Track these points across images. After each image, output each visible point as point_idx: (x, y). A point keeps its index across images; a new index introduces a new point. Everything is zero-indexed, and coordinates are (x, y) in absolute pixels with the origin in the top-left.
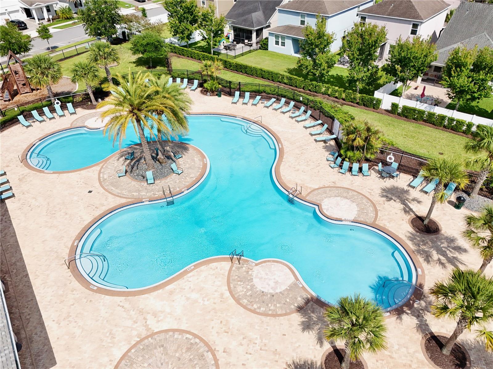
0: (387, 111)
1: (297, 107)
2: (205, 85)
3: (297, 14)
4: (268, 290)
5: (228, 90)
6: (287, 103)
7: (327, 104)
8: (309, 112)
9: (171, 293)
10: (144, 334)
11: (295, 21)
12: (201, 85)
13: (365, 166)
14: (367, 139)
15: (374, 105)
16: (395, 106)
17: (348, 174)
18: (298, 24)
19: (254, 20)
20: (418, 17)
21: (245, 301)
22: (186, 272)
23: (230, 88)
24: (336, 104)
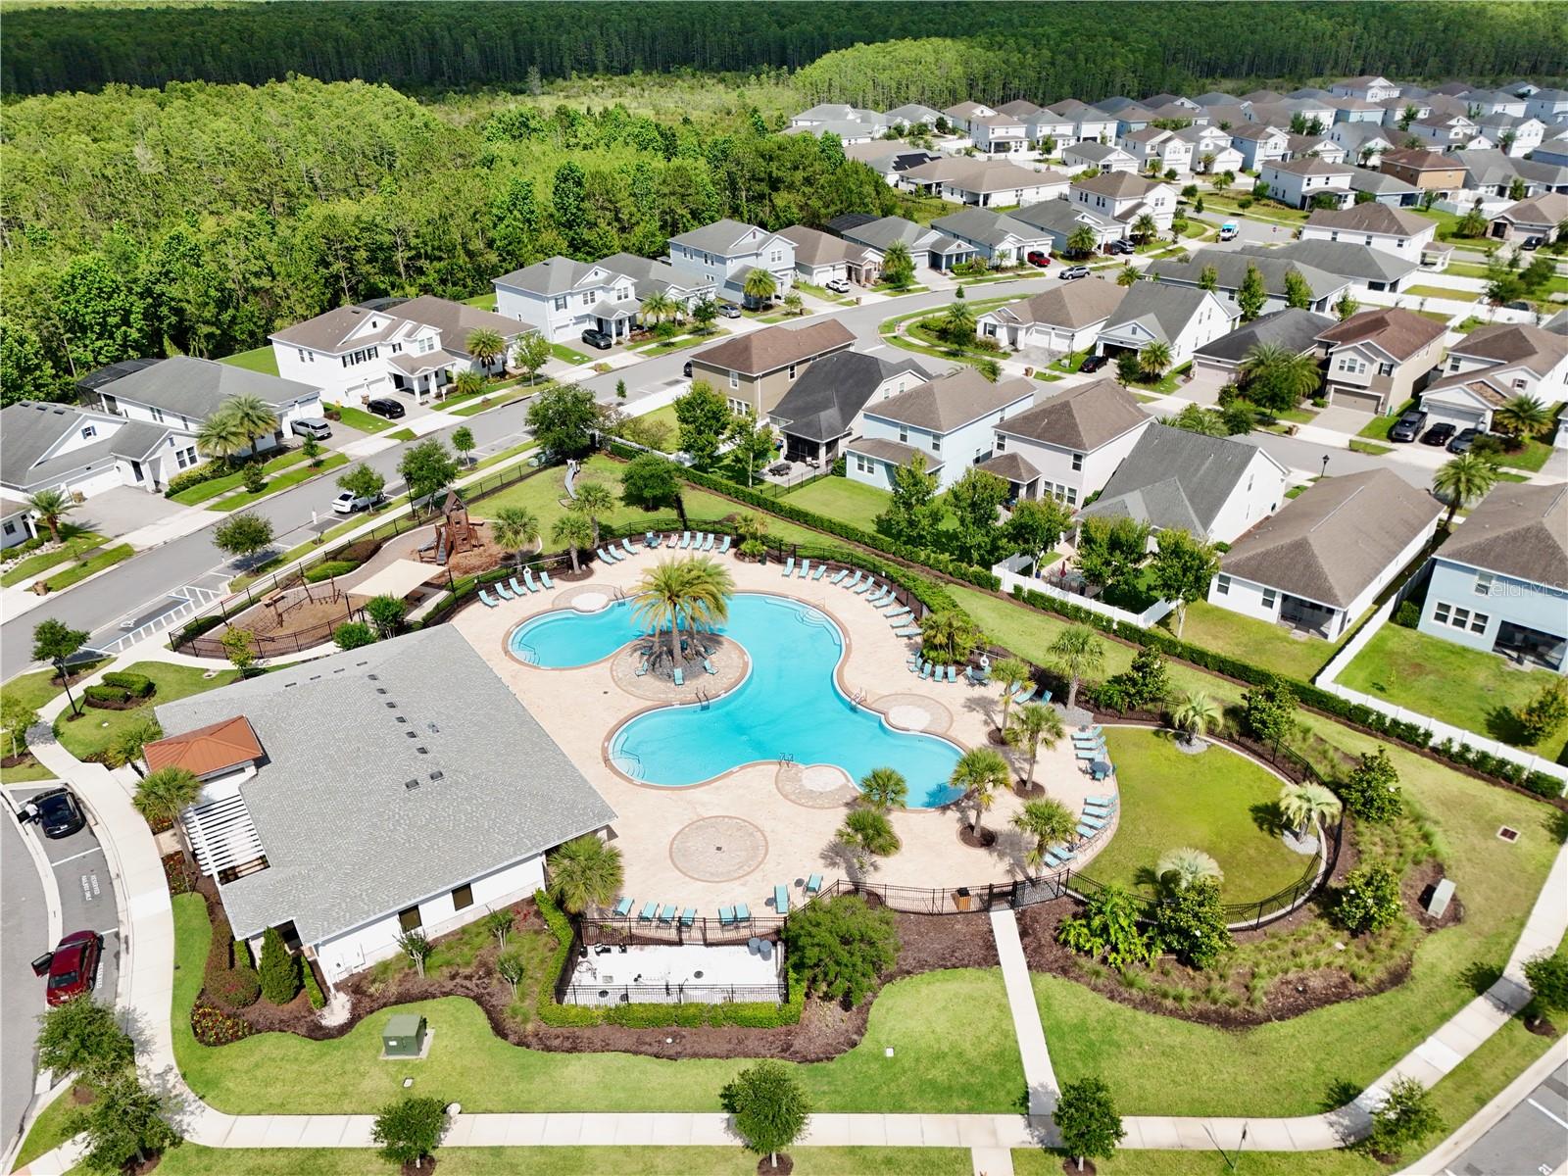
0: (1010, 595)
1: (878, 584)
2: (743, 547)
3: (895, 425)
4: (817, 788)
5: (777, 553)
6: (864, 578)
7: (921, 579)
8: (894, 594)
9: (717, 788)
10: (695, 818)
11: (892, 434)
12: (735, 544)
13: (952, 670)
14: (950, 636)
15: (991, 585)
16: (1018, 588)
17: (930, 679)
18: (897, 439)
19: (824, 425)
20: (1080, 445)
21: (793, 797)
22: (732, 773)
23: (780, 550)
24: (939, 582)
